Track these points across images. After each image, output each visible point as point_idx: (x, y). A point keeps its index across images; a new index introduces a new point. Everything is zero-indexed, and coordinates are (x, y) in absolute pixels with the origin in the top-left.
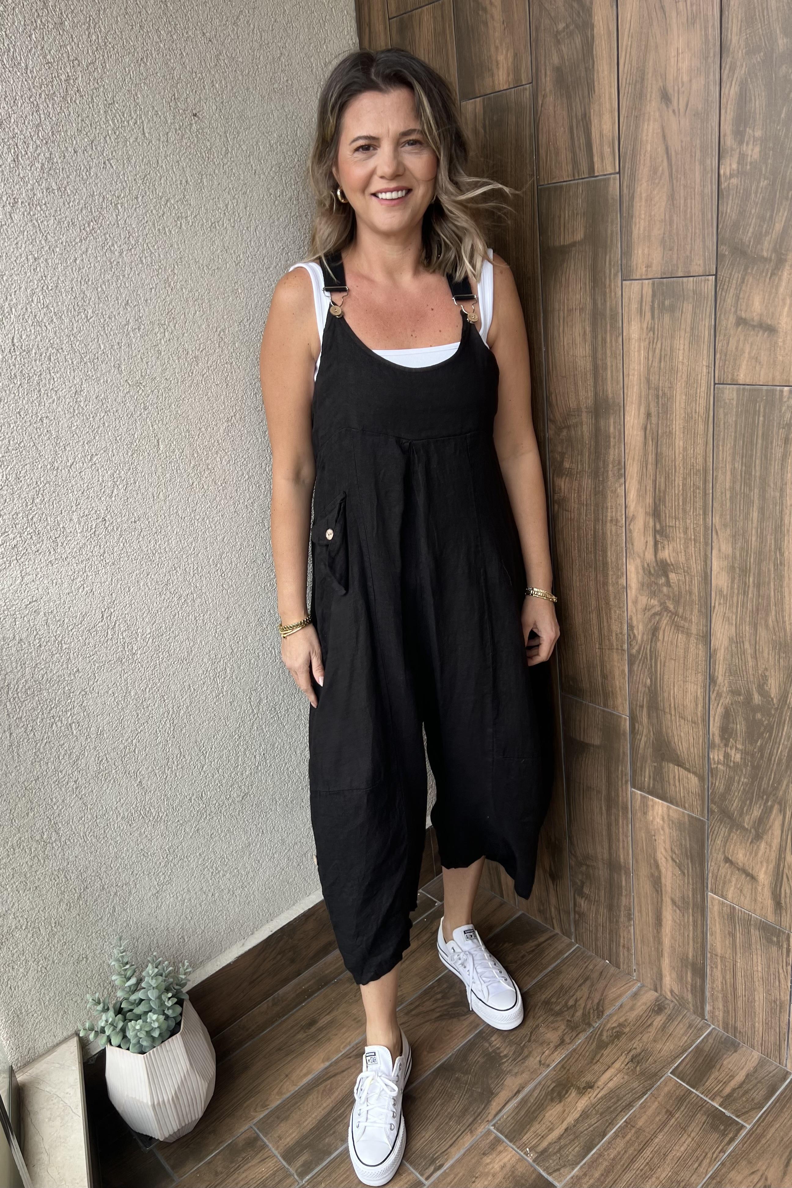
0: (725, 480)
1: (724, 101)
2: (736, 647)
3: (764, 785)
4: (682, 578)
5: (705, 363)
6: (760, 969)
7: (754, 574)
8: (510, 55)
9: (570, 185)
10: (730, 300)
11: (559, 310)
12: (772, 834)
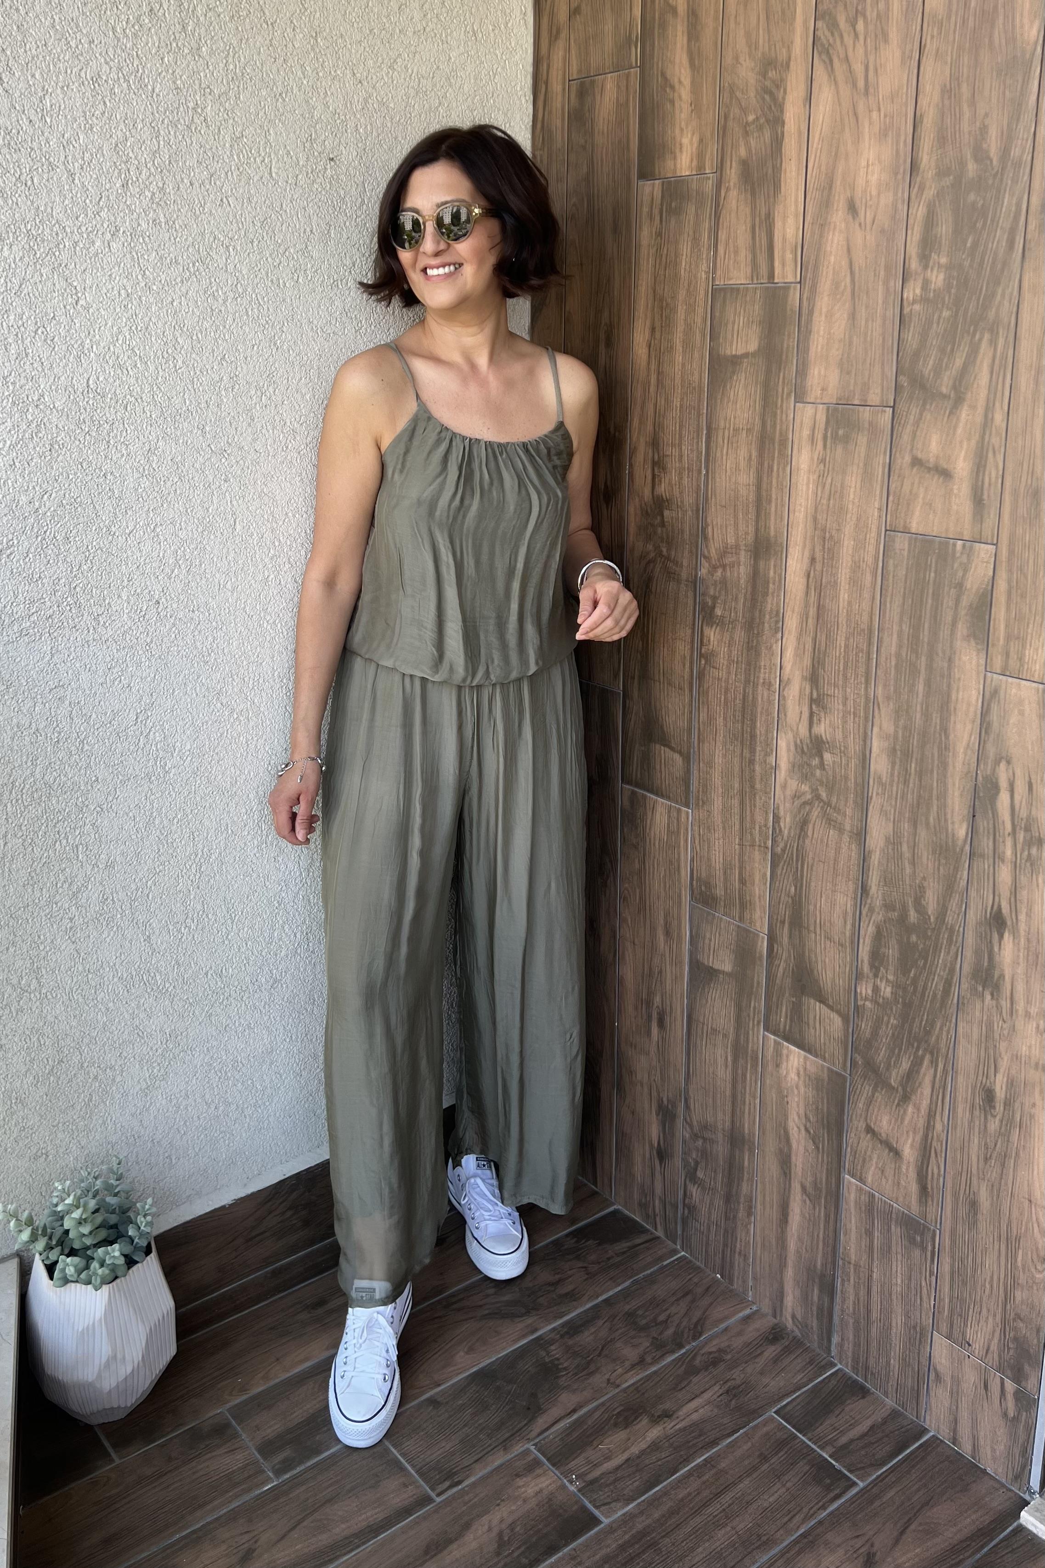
0: (891, 644)
1: (911, 221)
2: (893, 849)
3: (915, 1029)
4: (838, 759)
5: (877, 506)
6: (899, 1281)
7: (916, 759)
8: (696, 139)
9: (747, 288)
10: (906, 437)
11: (724, 429)
12: (922, 1093)
